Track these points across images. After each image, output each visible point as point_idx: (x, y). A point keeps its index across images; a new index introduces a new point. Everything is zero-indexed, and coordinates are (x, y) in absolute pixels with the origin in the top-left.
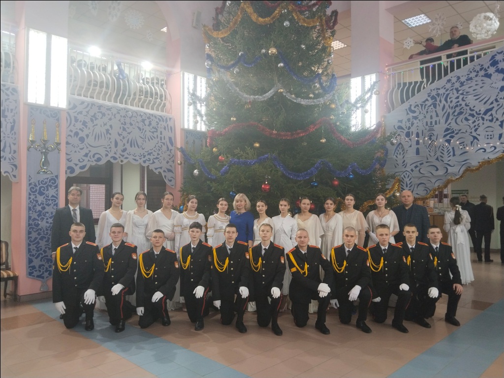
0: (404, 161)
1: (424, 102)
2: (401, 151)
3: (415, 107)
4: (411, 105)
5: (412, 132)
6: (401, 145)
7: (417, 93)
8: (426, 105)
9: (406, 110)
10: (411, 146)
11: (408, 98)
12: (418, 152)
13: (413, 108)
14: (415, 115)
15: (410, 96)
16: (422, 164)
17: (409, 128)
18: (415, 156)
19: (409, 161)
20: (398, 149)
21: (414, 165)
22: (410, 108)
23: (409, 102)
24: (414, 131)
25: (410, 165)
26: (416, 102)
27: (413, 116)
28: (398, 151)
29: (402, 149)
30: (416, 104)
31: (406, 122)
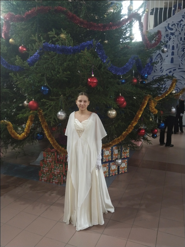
0: (161, 68)
1: (180, 22)
3: (172, 26)
4: (169, 24)
5: (169, 45)
6: (159, 55)
7: (173, 15)
8: (181, 24)
9: (166, 27)
10: (167, 56)
11: (165, 19)
12: (172, 61)
13: (170, 26)
14: (172, 32)
15: (167, 17)
16: (175, 70)
17: (167, 42)
18: (170, 64)
19: (165, 68)
20: (157, 58)
21: (169, 71)
22: (168, 26)
23: (167, 22)
24: (170, 44)
25: (166, 71)
26: (173, 22)
27: (171, 33)
28: (157, 59)
29: (160, 58)
30: (173, 23)
31: (165, 37)
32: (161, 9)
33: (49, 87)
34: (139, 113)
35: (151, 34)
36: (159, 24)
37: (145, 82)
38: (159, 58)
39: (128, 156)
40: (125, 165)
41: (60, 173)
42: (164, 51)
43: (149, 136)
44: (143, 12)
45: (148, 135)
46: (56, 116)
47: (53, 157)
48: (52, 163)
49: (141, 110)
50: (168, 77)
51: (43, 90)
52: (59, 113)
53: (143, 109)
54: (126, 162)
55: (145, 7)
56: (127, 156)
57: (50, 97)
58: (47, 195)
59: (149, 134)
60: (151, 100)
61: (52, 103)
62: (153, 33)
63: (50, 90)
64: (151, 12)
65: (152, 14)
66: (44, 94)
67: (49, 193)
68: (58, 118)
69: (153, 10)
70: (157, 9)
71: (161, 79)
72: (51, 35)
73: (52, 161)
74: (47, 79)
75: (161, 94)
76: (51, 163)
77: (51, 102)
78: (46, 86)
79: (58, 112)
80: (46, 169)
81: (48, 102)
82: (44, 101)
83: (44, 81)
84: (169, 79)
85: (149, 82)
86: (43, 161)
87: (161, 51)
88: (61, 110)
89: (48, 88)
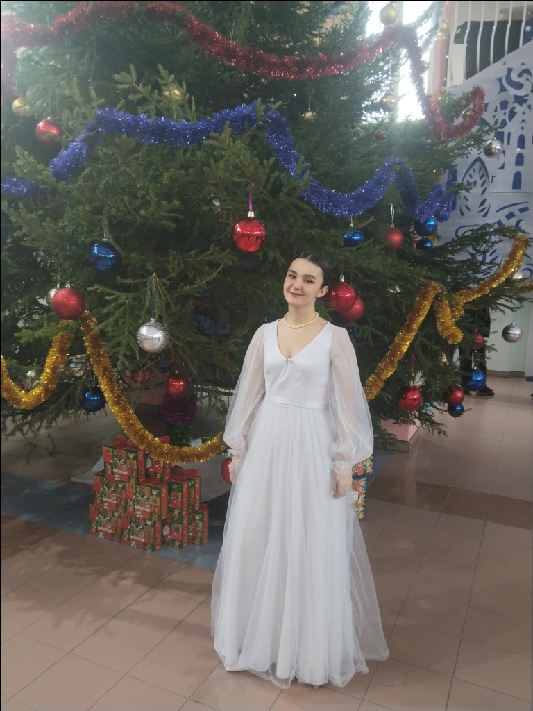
0: (484, 202)
2: (476, 177)
3: (520, 75)
4: (510, 70)
5: (509, 134)
6: (478, 163)
7: (523, 44)
9: (500, 80)
10: (502, 168)
11: (499, 55)
12: (517, 182)
13: (514, 77)
14: (520, 93)
15: (506, 50)
16: (526, 209)
17: (504, 123)
18: (511, 190)
19: (493, 203)
20: (471, 171)
21: (506, 212)
22: (508, 77)
23: (505, 64)
24: (512, 131)
25: (497, 212)
26: (522, 64)
27: (515, 96)
28: (471, 176)
29: (481, 173)
30: (524, 67)
31: (496, 111)
32: (488, 25)
33: (117, 247)
34: (404, 340)
35: (451, 98)
36: (481, 69)
37: (431, 243)
38: (477, 171)
39: (369, 470)
40: (357, 496)
41: (151, 514)
42: (493, 150)
43: (438, 409)
44: (430, 31)
45: (436, 407)
46: (135, 337)
47: (131, 464)
48: (129, 482)
49: (409, 330)
50: (502, 230)
51: (99, 258)
52: (144, 331)
53: (415, 326)
54: (361, 489)
55: (437, 17)
56: (365, 471)
57: (119, 280)
58: (105, 581)
59: (440, 405)
60: (441, 300)
61: (124, 297)
62: (459, 95)
63: (118, 258)
64: (457, 36)
65: (459, 39)
66: (102, 268)
67: (113, 575)
68: (139, 347)
69: (463, 27)
70: (475, 25)
71: (479, 237)
72: (122, 83)
73: (129, 477)
74: (110, 224)
75: (477, 281)
76: (127, 484)
77: (120, 294)
78: (107, 245)
79: (140, 326)
80: (109, 500)
81: (109, 295)
82: (98, 291)
83: (102, 229)
84: (505, 236)
85: (442, 243)
86: (103, 476)
87: (482, 150)
88: (149, 321)
89: (113, 250)
